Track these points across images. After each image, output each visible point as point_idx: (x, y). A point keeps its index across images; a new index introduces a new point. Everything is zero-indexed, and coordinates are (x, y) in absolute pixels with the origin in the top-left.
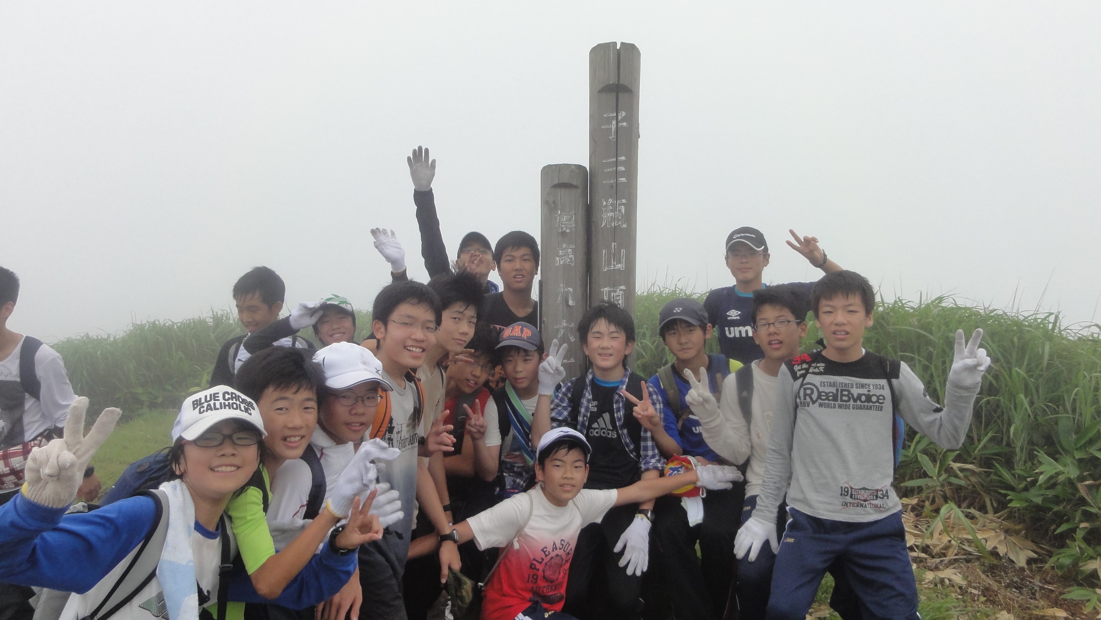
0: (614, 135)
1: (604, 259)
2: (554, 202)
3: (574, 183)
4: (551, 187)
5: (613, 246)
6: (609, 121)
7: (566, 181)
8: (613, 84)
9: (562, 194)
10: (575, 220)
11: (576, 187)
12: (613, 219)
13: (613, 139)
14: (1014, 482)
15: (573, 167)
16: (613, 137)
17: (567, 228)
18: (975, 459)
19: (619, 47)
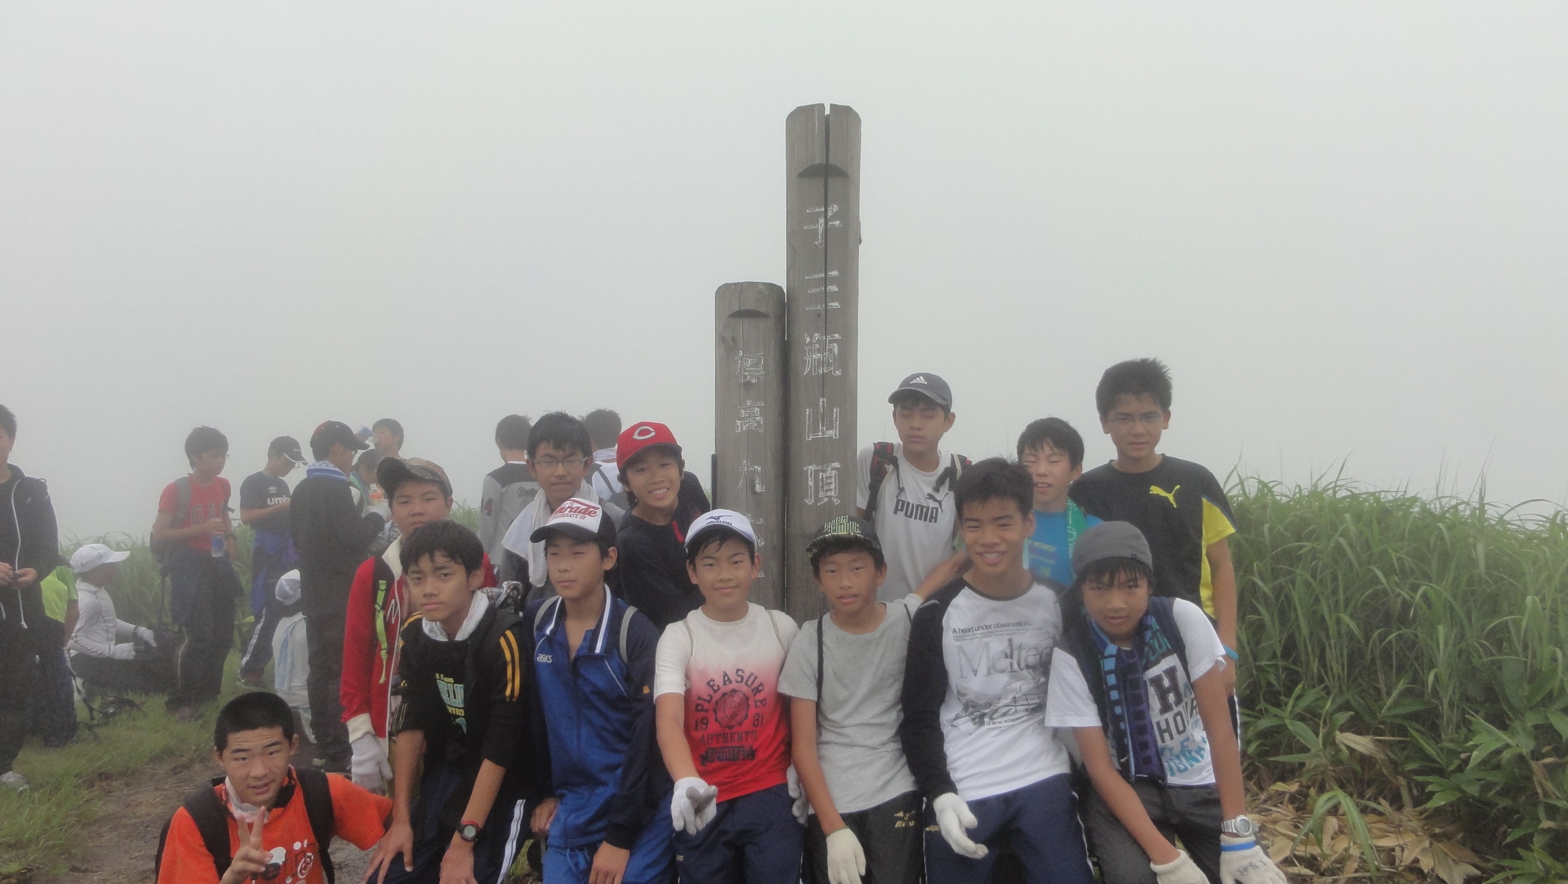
0: (822, 239)
1: (807, 422)
2: (733, 339)
3: (763, 310)
4: (729, 316)
5: (821, 403)
6: (814, 218)
7: (750, 307)
8: (819, 165)
9: (745, 327)
10: (765, 366)
11: (764, 316)
12: (821, 363)
13: (821, 245)
14: (1441, 760)
15: (761, 286)
16: (820, 241)
17: (752, 376)
18: (1383, 723)
19: (827, 112)
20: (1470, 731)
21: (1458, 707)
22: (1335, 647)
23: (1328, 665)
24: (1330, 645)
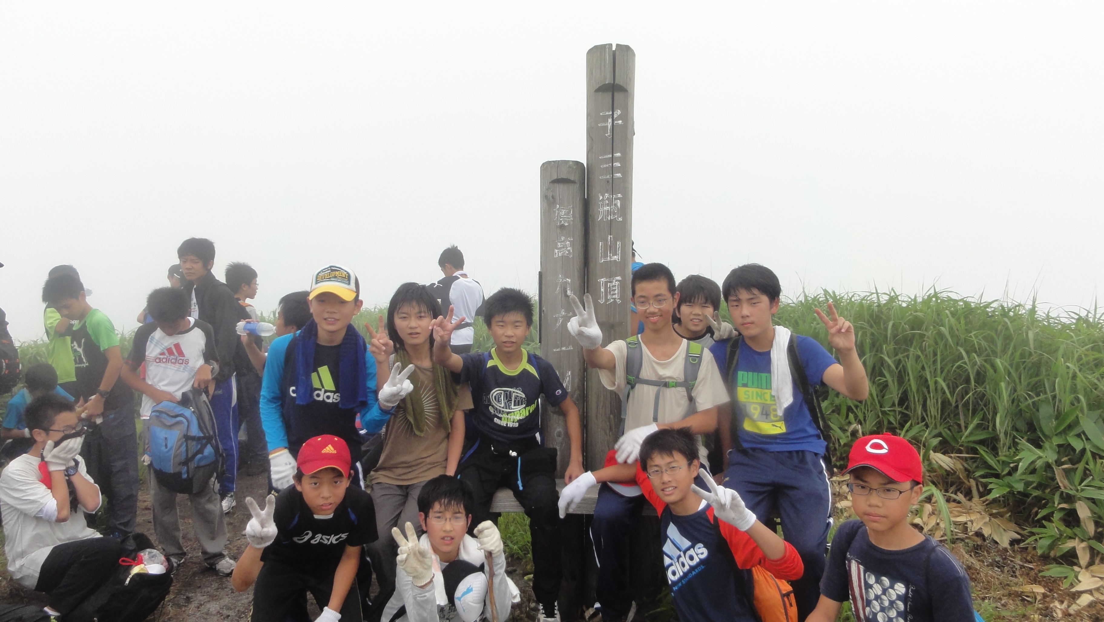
0: (610, 133)
1: (600, 251)
2: (553, 197)
3: (572, 178)
4: (550, 182)
5: (609, 238)
6: (605, 119)
7: (564, 176)
8: (608, 83)
9: (561, 189)
10: (573, 215)
11: (573, 182)
12: (609, 213)
13: (609, 136)
14: (998, 468)
15: (571, 163)
16: (609, 134)
17: (565, 221)
18: (962, 446)
19: (614, 48)
20: (1017, 449)
21: (1010, 435)
22: (933, 398)
23: (928, 410)
24: (930, 397)
